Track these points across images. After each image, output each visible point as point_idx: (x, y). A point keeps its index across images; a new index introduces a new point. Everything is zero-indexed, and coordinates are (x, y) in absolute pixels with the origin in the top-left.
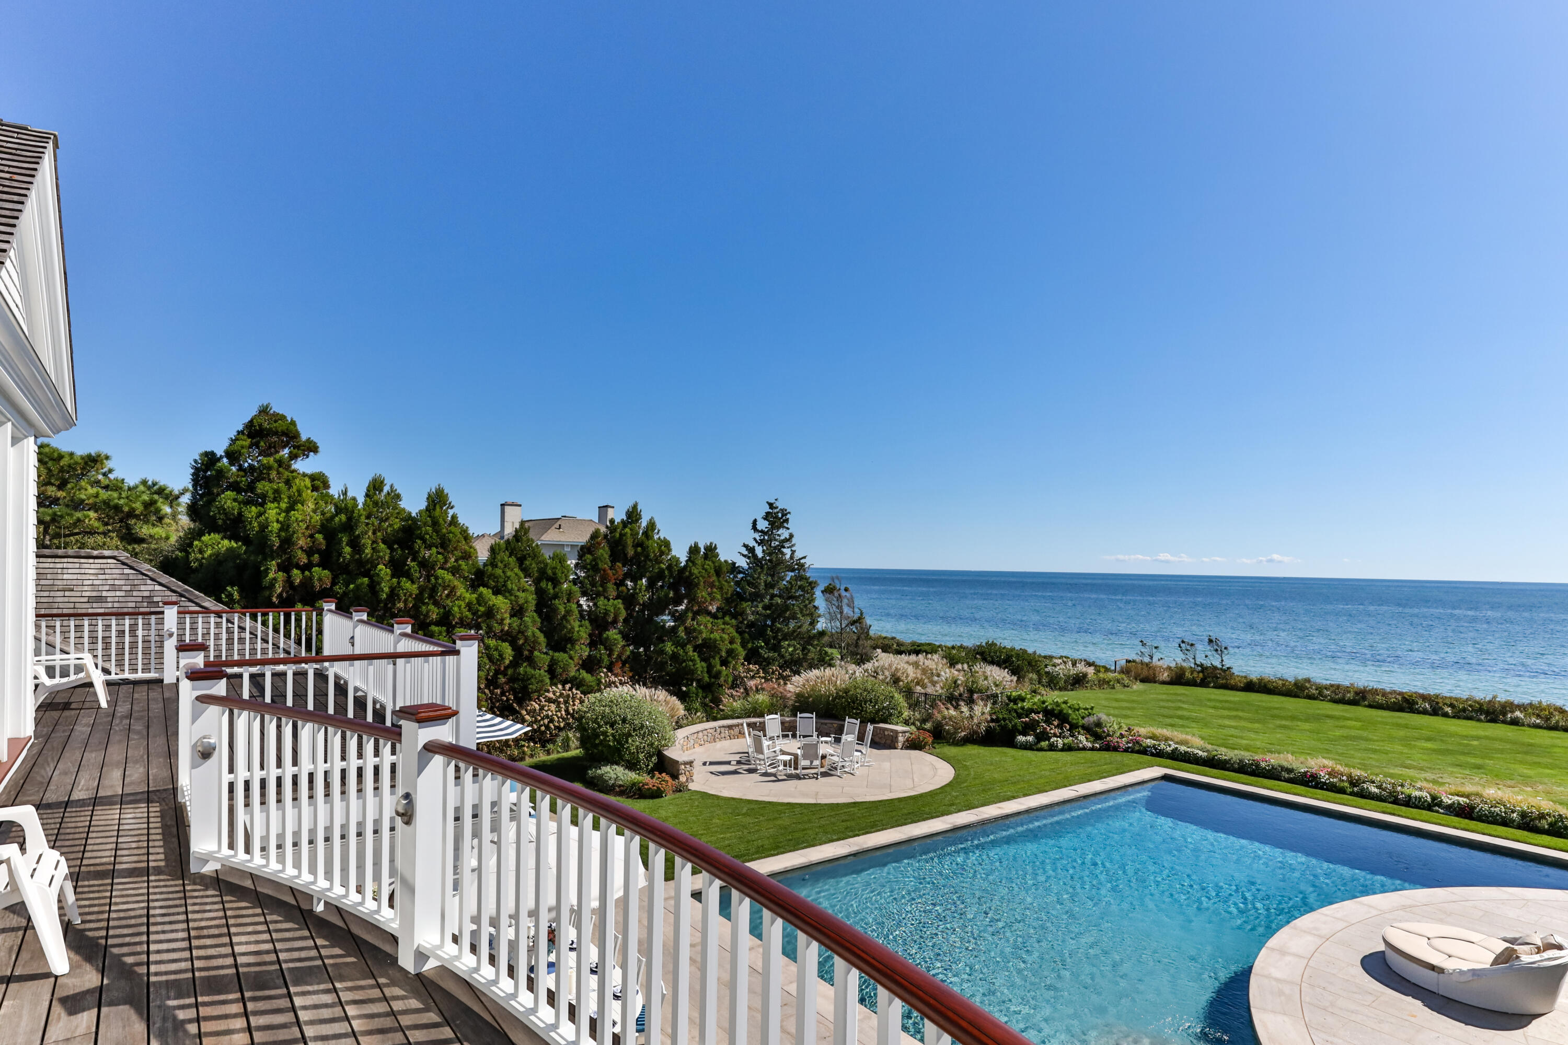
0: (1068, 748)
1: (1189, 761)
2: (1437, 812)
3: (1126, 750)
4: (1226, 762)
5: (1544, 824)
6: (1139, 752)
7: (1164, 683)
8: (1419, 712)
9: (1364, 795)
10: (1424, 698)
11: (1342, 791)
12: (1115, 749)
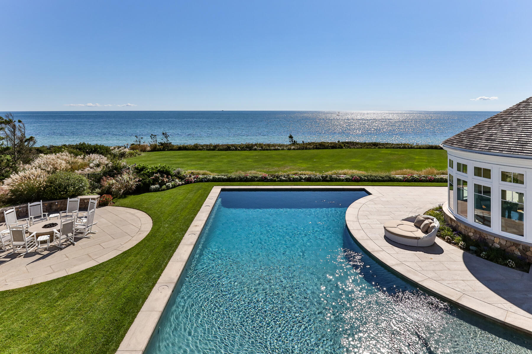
0: (174, 187)
1: (220, 181)
2: (302, 181)
3: (194, 182)
4: (235, 178)
5: (328, 179)
6: (200, 182)
7: (149, 151)
8: (232, 150)
9: (281, 181)
10: (232, 145)
11: (275, 181)
12: (191, 182)
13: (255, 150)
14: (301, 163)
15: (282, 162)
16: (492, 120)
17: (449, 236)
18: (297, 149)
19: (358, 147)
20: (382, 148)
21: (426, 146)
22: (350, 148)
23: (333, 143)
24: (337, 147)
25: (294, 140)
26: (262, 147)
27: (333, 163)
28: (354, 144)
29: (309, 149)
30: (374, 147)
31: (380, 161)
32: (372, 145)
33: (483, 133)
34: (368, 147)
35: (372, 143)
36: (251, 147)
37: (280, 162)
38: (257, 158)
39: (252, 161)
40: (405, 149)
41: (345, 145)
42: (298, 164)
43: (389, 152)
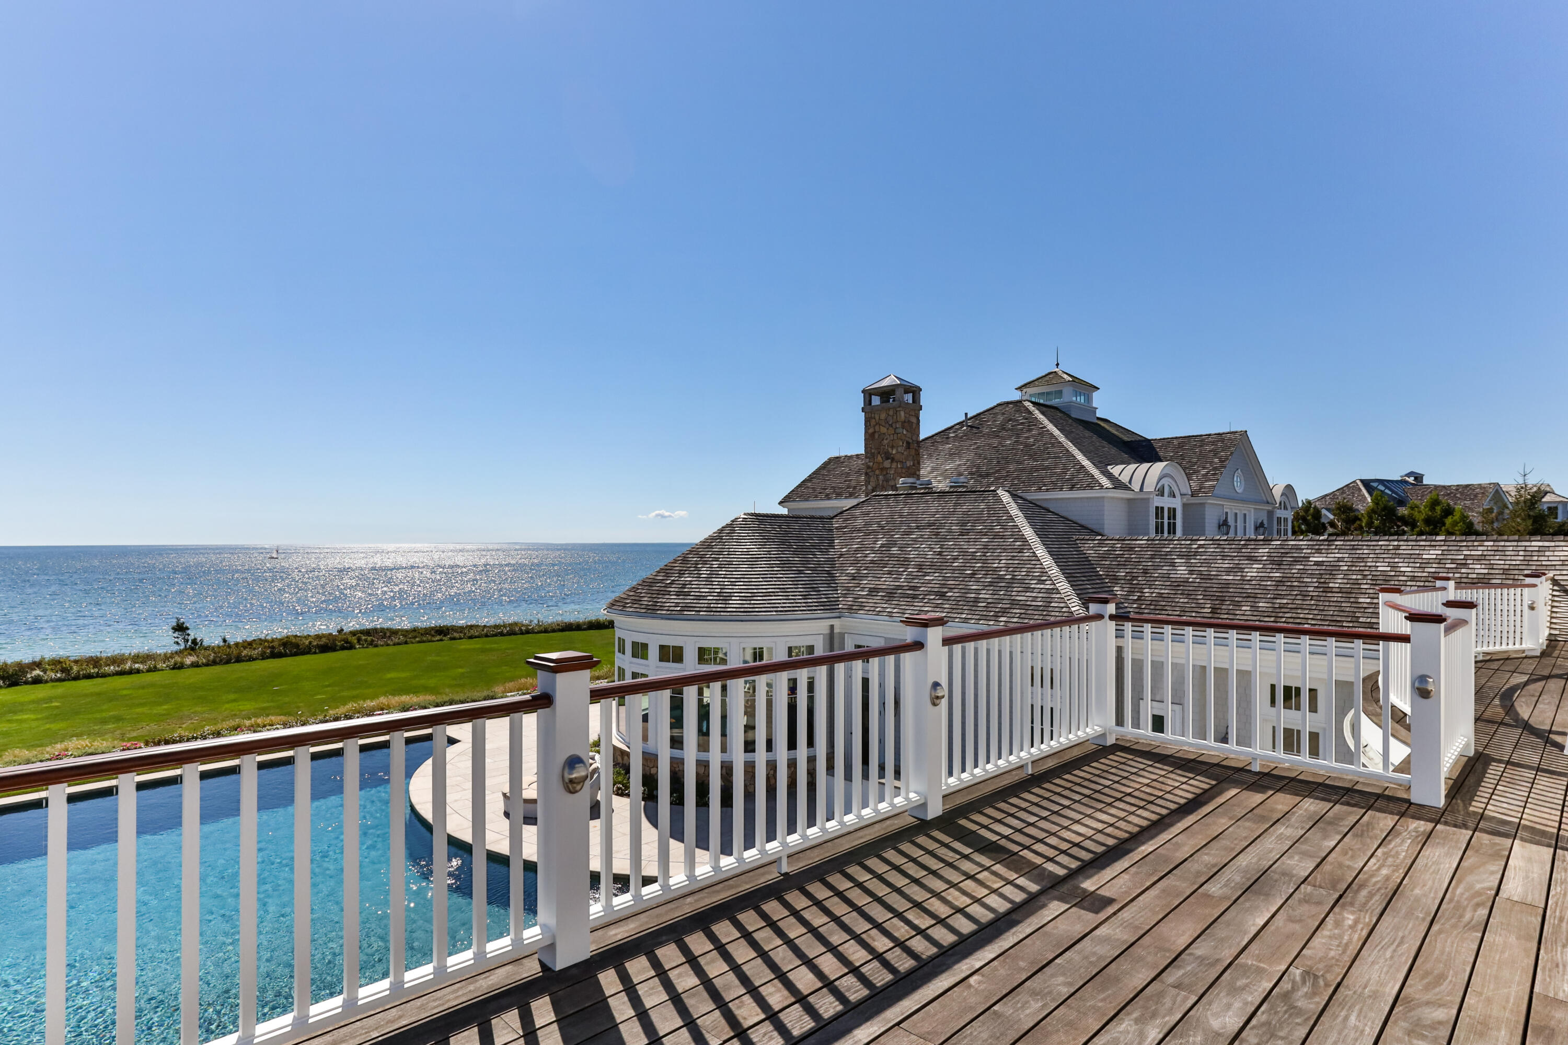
13: (37, 681)
14: (235, 700)
15: (165, 707)
16: (684, 559)
17: (620, 783)
18: (207, 665)
19: (397, 640)
20: (460, 638)
21: (558, 625)
22: (376, 646)
23: (323, 636)
24: (336, 645)
25: (191, 638)
26: (63, 670)
27: (337, 688)
28: (385, 634)
29: (249, 660)
30: (438, 638)
31: (460, 670)
32: (433, 632)
33: (673, 582)
34: (425, 639)
35: (432, 628)
36: (13, 675)
37: (159, 708)
38: (57, 707)
39: (37, 719)
40: (513, 637)
41: (359, 640)
42: (227, 706)
43: (478, 646)
